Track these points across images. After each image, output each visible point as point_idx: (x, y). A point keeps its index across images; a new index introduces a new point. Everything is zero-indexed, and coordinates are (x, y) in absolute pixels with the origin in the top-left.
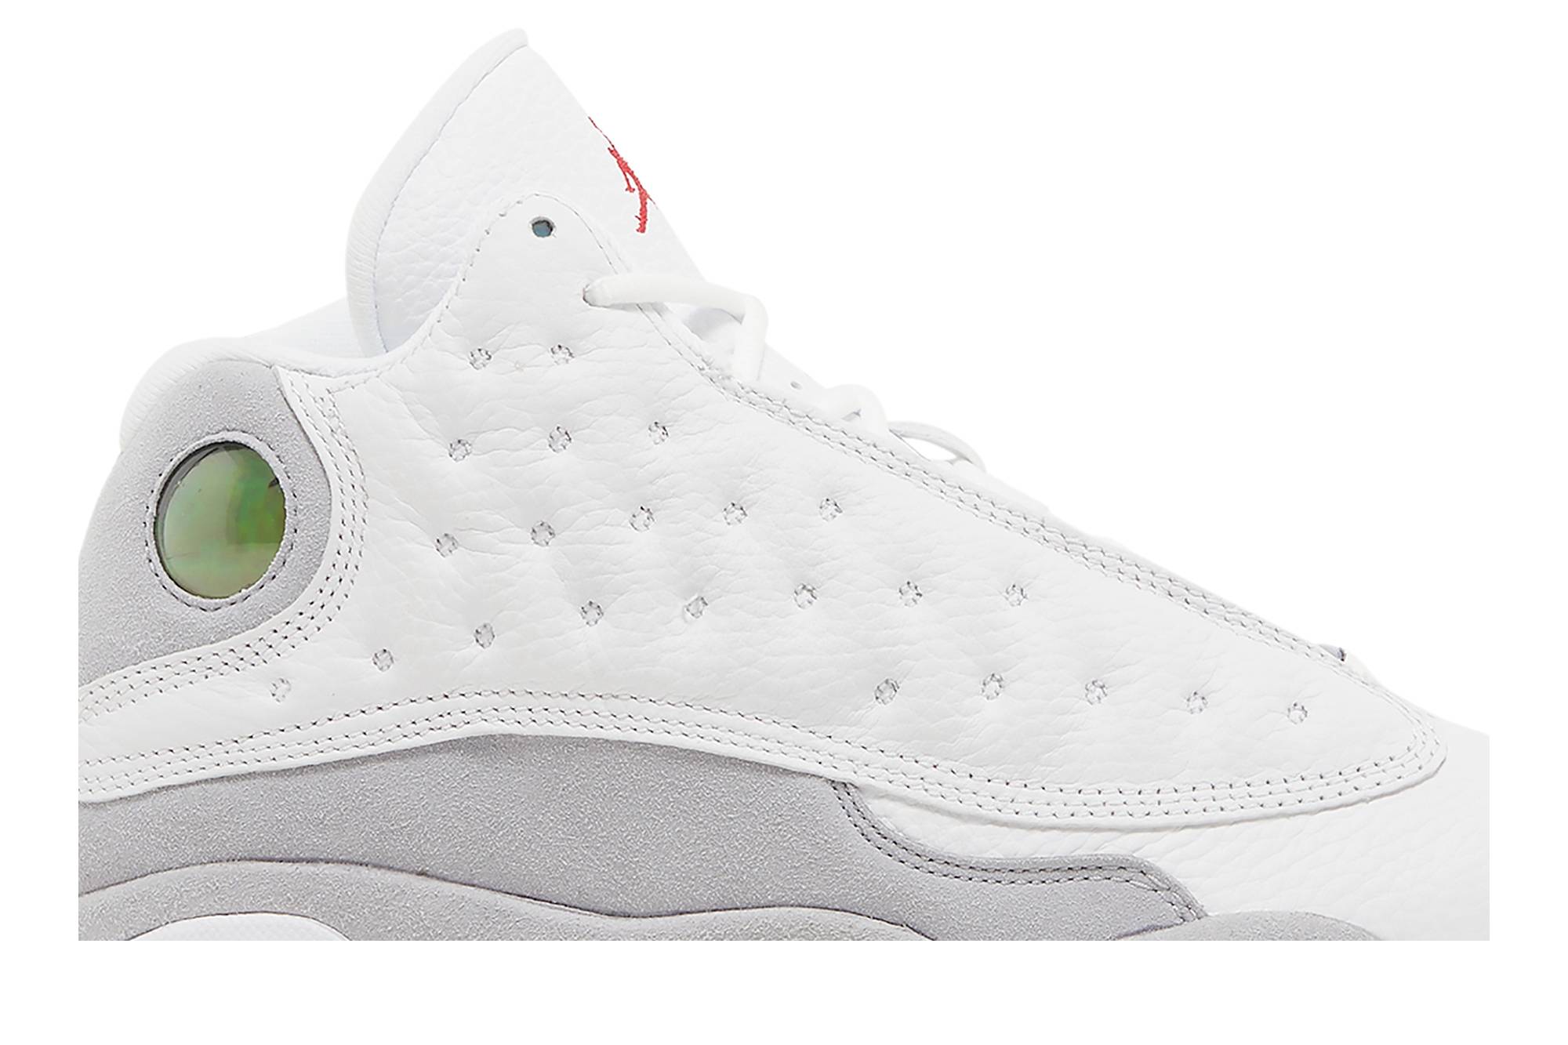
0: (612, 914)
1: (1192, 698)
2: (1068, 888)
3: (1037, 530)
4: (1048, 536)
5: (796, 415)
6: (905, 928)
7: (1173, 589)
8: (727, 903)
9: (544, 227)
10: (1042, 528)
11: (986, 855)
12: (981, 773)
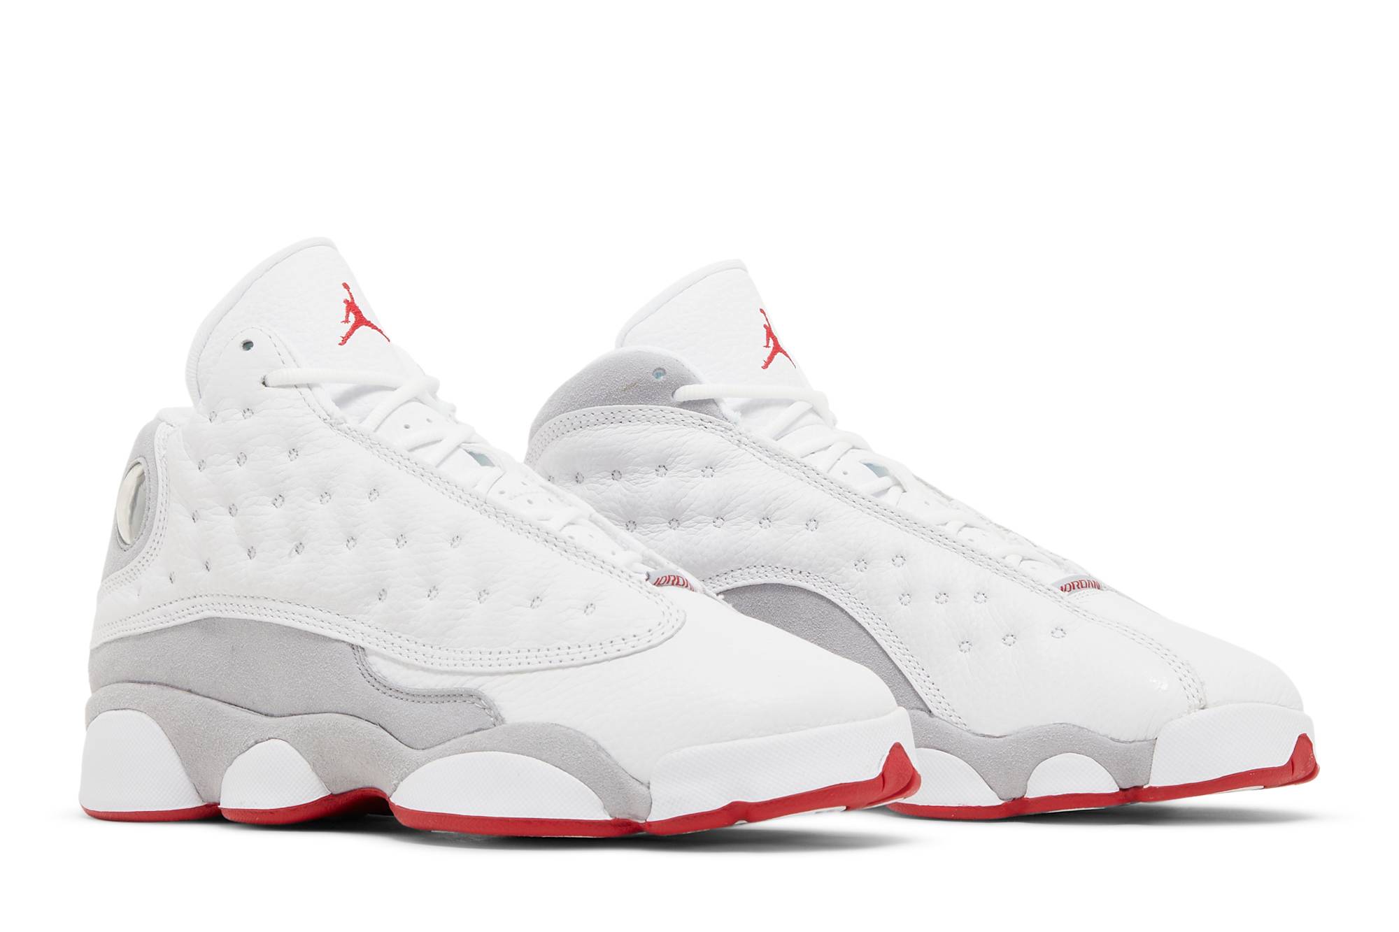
0: (266, 715)
1: (536, 600)
2: (447, 707)
3: (482, 505)
4: (488, 509)
5: (373, 444)
6: (378, 726)
7: (548, 538)
8: (308, 711)
9: (247, 345)
10: (485, 504)
11: (417, 687)
12: (420, 641)
